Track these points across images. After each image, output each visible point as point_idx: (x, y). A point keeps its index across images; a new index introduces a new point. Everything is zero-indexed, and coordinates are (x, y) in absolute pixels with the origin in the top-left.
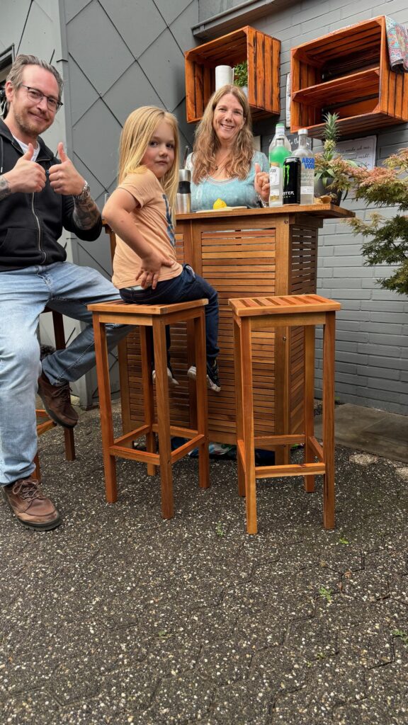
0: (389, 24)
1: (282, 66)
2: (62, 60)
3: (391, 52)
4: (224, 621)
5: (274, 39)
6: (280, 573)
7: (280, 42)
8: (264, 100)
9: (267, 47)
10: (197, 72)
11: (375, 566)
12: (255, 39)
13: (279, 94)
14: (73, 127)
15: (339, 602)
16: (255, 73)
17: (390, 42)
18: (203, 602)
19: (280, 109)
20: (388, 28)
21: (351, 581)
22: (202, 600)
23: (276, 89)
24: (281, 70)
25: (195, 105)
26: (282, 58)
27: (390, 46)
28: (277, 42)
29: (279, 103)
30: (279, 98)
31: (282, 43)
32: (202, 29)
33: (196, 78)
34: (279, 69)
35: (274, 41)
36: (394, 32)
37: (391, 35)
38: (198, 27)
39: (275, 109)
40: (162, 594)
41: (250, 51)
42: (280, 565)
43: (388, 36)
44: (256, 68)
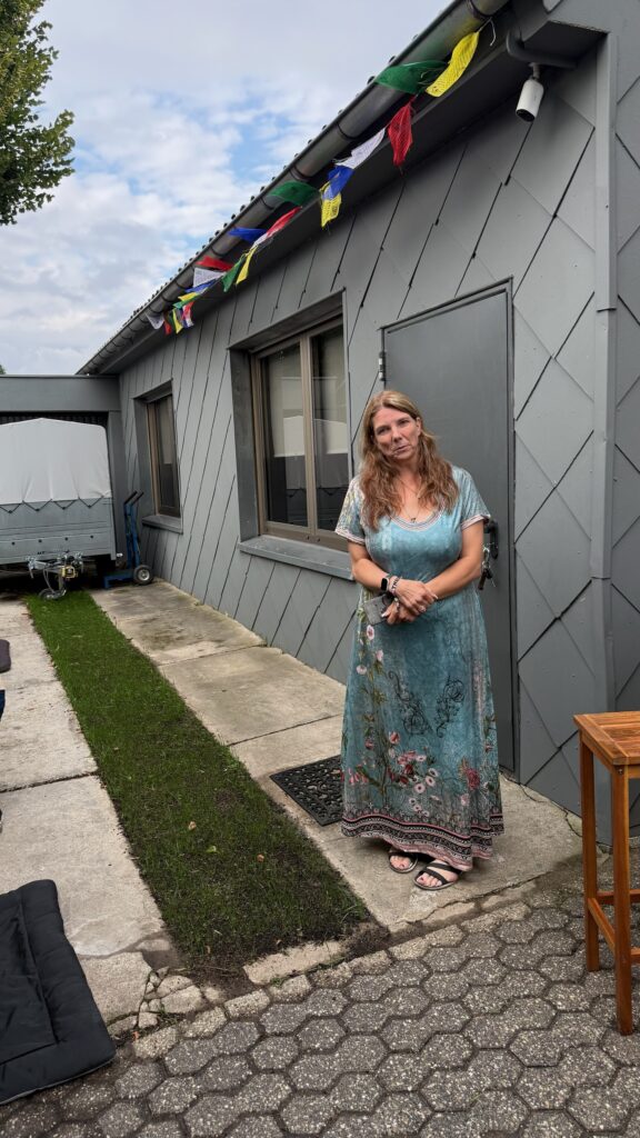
2: (610, 310)
14: (617, 406)
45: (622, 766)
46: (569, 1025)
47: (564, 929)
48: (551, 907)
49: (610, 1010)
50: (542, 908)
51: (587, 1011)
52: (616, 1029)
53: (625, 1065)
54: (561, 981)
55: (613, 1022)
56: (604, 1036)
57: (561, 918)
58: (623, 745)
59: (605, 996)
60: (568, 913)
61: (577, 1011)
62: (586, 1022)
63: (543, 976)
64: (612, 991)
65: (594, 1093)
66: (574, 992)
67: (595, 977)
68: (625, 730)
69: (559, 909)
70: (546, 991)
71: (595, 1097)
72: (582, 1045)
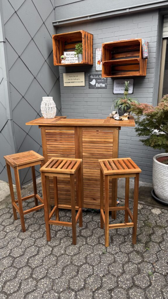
0: (143, 42)
1: (93, 45)
2: (3, 42)
3: (144, 53)
4: (123, 294)
5: (91, 34)
6: (132, 267)
7: (93, 35)
8: (88, 60)
9: (89, 38)
10: (57, 44)
11: (161, 258)
12: (85, 35)
13: (93, 57)
14: (9, 71)
15: (156, 277)
16: (85, 49)
17: (143, 49)
18: (112, 287)
19: (93, 62)
20: (143, 44)
21: (157, 266)
22: (111, 285)
23: (92, 55)
24: (93, 47)
25: (57, 57)
26: (93, 42)
27: (143, 50)
28: (92, 35)
29: (93, 60)
30: (93, 58)
31: (94, 35)
32: (57, 24)
33: (57, 46)
34: (93, 46)
35: (91, 35)
36: (145, 45)
37: (144, 46)
38: (56, 22)
39: (92, 63)
40: (96, 285)
41: (83, 40)
42: (131, 263)
43: (143, 46)
44: (85, 47)
45: (16, 167)
46: (10, 235)
47: (8, 212)
48: (5, 208)
49: (20, 228)
50: (2, 209)
51: (15, 230)
52: (21, 232)
53: (24, 239)
54: (8, 225)
55: (21, 230)
56: (19, 234)
57: (7, 210)
58: (16, 161)
59: (19, 225)
60: (9, 208)
61: (12, 231)
62: (14, 233)
63: (3, 225)
64: (20, 223)
65: (16, 249)
66: (11, 227)
67: (16, 221)
68: (17, 158)
69: (7, 208)
70: (4, 229)
71: (17, 249)
72: (13, 238)
